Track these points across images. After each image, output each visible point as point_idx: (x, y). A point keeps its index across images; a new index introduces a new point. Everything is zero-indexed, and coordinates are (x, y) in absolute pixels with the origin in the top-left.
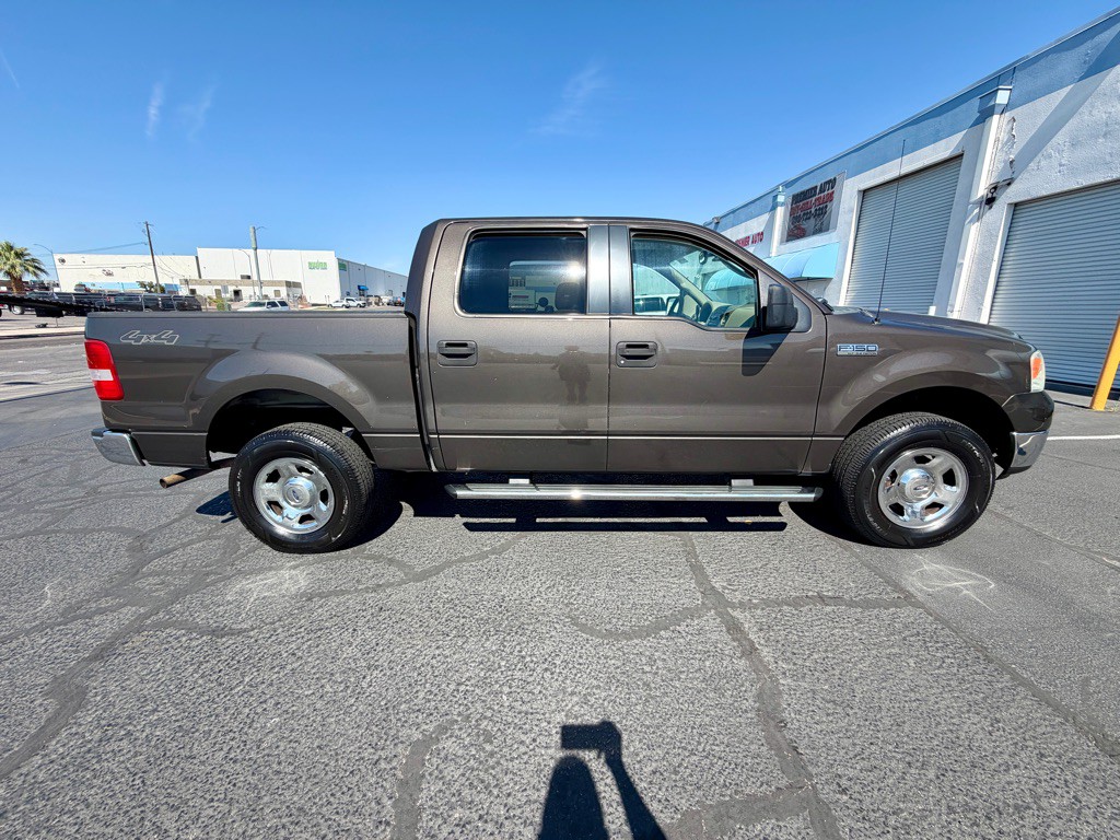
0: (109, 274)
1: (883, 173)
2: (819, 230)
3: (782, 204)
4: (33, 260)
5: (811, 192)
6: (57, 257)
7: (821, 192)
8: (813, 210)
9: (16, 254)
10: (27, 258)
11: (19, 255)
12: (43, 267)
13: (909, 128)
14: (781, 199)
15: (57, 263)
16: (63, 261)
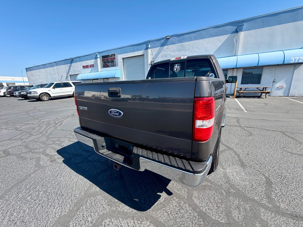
1: (127, 55)
2: (113, 66)
3: (99, 58)
5: (108, 56)
7: (111, 56)
8: (110, 61)
13: (131, 47)
14: (98, 56)
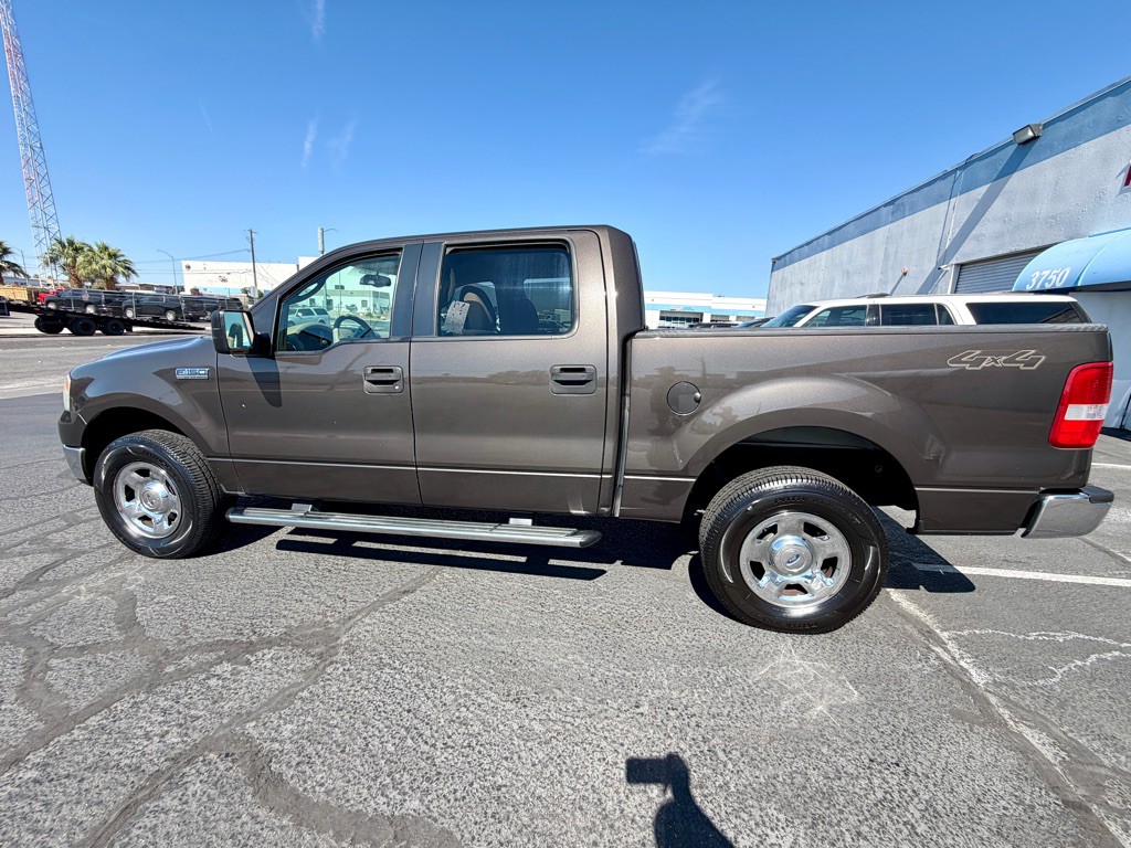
0: (224, 280)
4: (125, 261)
6: (184, 263)
9: (109, 255)
10: (121, 259)
11: (113, 256)
12: (133, 268)
15: (184, 268)
16: (189, 267)
